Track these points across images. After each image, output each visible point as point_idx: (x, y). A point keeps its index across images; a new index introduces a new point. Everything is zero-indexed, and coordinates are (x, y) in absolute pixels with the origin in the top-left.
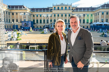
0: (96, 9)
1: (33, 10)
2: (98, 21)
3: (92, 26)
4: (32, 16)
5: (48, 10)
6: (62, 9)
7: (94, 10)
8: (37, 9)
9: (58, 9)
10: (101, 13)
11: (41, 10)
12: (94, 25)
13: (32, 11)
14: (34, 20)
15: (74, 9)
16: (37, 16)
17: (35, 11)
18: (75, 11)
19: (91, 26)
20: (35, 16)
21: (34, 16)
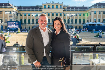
0: (88, 8)
1: (20, 8)
2: (91, 21)
3: (85, 26)
4: (19, 15)
5: (37, 8)
6: (53, 8)
7: (86, 10)
8: (25, 8)
9: (49, 8)
10: (93, 12)
11: (29, 8)
12: (87, 25)
13: (19, 10)
14: (21, 20)
15: (65, 9)
16: (25, 15)
17: (23, 10)
18: (67, 10)
19: (83, 26)
20: (23, 15)
21: (21, 15)
